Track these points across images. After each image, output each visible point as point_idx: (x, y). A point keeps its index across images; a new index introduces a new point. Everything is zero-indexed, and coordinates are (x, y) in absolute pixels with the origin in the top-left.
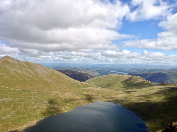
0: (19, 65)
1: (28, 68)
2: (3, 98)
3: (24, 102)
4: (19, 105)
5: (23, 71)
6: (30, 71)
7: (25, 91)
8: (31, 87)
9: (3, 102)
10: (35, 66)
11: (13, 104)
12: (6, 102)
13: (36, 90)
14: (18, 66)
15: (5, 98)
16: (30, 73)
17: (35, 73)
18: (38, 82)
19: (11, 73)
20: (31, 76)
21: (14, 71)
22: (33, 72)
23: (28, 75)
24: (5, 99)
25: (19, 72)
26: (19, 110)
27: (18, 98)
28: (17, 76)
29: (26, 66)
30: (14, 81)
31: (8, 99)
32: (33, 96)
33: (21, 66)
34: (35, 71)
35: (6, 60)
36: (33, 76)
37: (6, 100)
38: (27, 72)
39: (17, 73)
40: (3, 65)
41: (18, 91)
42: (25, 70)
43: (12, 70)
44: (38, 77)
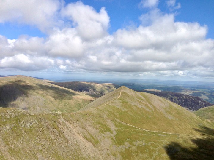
0: (137, 97)
1: (146, 101)
2: (137, 141)
3: (157, 147)
4: (154, 151)
5: (142, 105)
6: (149, 105)
7: (153, 133)
8: (155, 127)
9: (138, 146)
10: (151, 97)
11: (147, 149)
12: (141, 147)
13: (162, 132)
14: (136, 99)
15: (138, 140)
16: (149, 108)
17: (154, 107)
18: (160, 119)
19: (132, 108)
20: (151, 111)
21: (135, 106)
22: (151, 106)
23: (148, 110)
24: (139, 142)
25: (139, 106)
26: (155, 157)
27: (150, 143)
28: (139, 112)
29: (143, 98)
30: (139, 118)
31: (141, 142)
32: (163, 141)
33: (138, 99)
34: (153, 104)
35: (124, 91)
36: (152, 111)
37: (141, 144)
38: (146, 105)
39: (138, 108)
40: (124, 98)
41: (147, 132)
42: (143, 104)
43: (133, 104)
44: (158, 112)
